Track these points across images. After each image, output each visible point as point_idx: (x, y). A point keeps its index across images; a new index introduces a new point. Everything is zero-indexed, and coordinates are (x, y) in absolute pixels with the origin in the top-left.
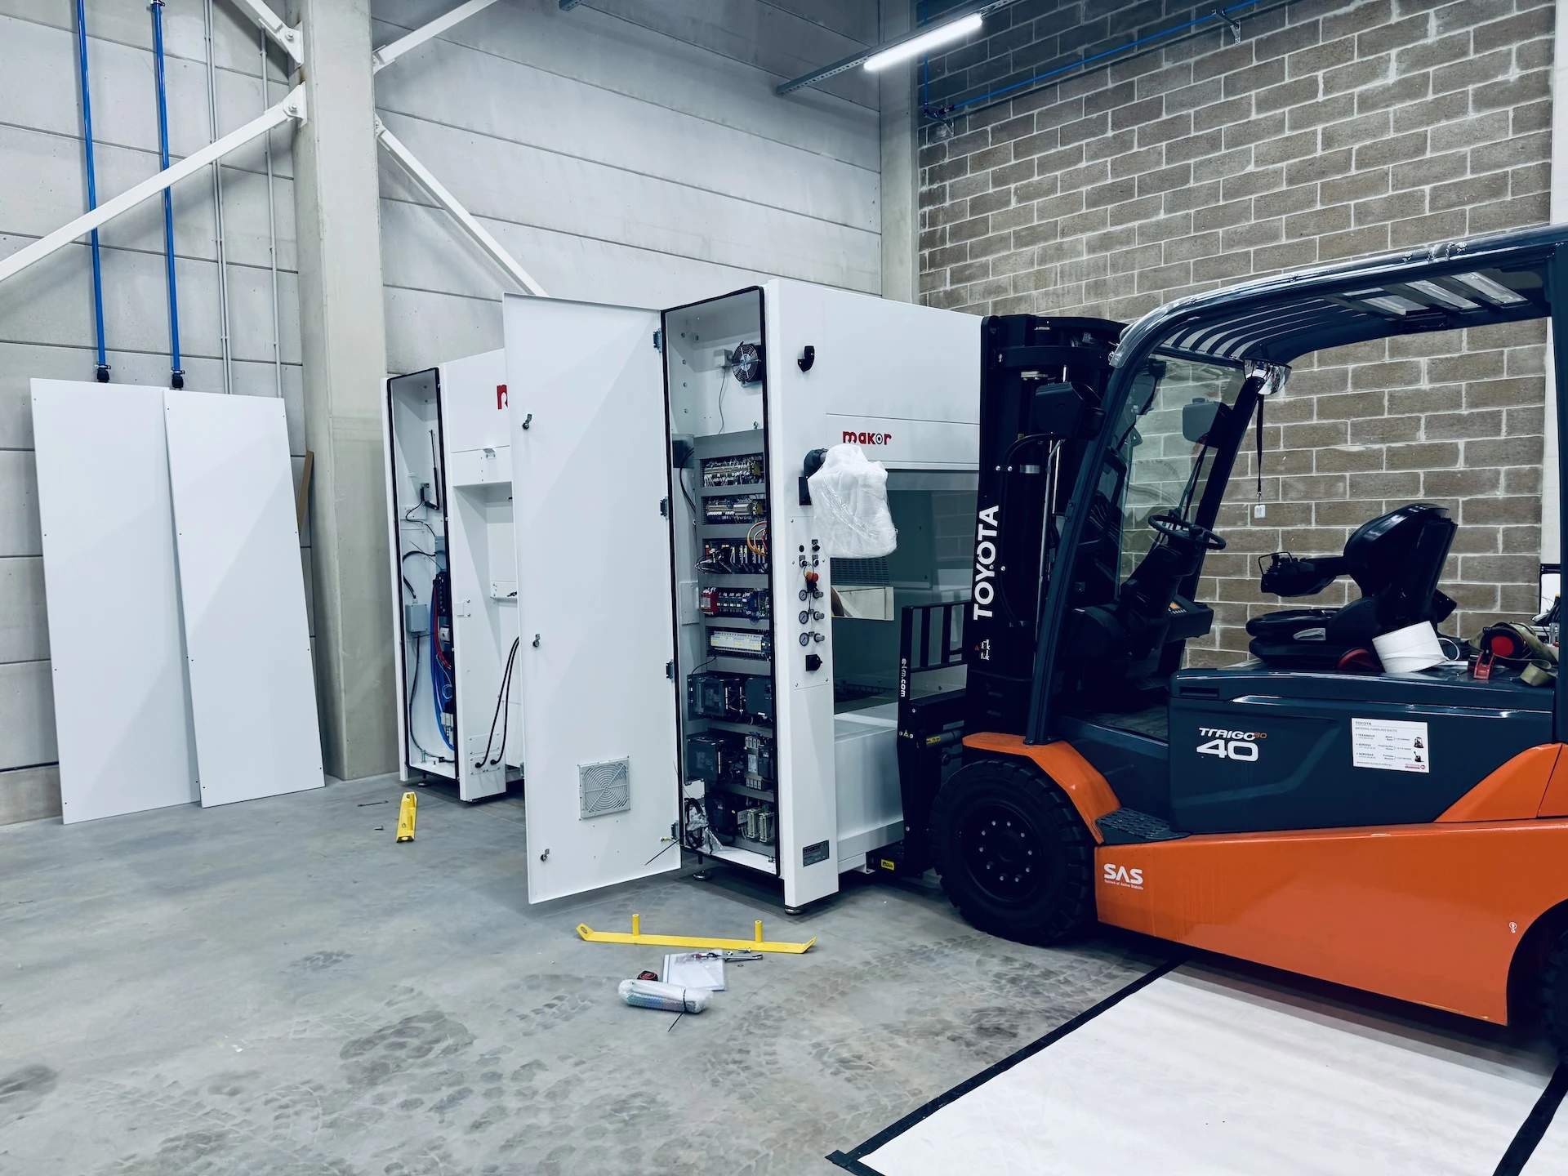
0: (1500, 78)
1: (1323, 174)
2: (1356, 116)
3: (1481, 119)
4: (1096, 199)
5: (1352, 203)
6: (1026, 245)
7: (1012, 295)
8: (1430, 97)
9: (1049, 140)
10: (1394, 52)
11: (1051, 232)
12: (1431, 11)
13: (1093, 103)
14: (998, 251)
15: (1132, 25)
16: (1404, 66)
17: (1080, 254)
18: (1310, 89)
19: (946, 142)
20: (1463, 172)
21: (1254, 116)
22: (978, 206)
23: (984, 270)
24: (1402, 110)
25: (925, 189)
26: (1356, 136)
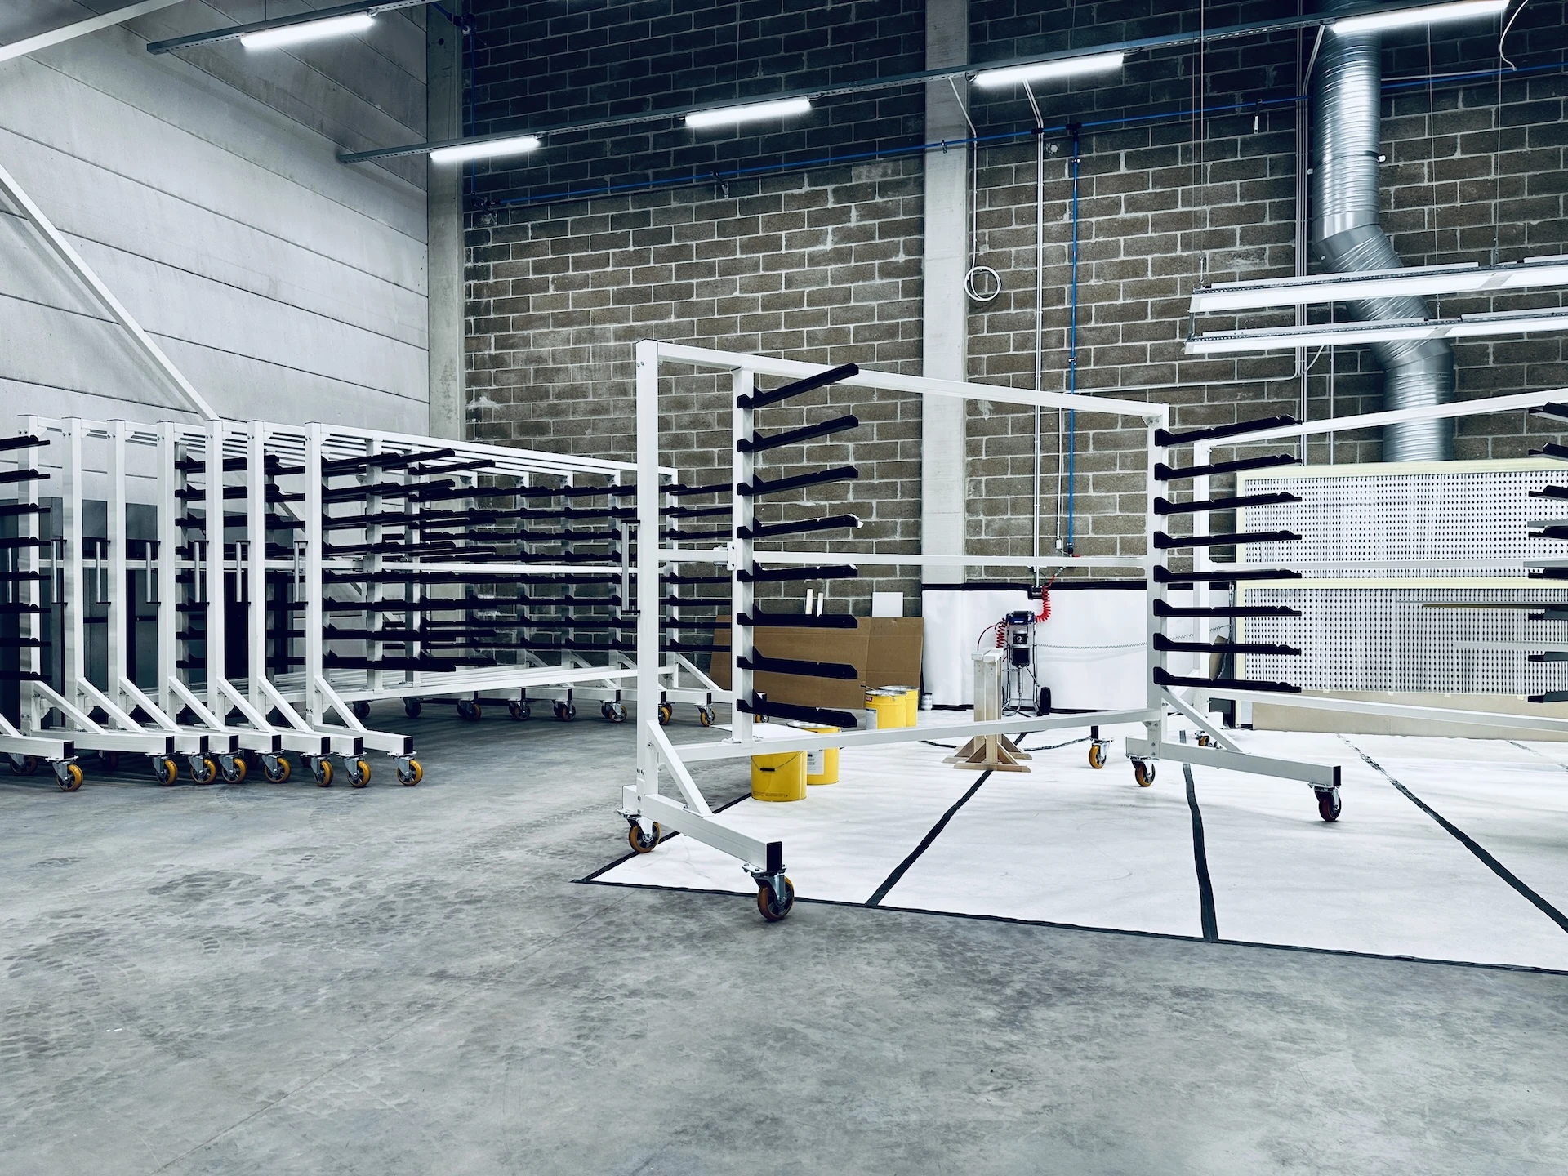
0: (893, 259)
1: (786, 306)
2: (807, 269)
3: (883, 284)
4: (621, 298)
5: (805, 330)
6: (563, 326)
7: (551, 366)
8: (853, 264)
9: (581, 244)
10: (830, 228)
11: (583, 319)
12: (853, 204)
13: (618, 221)
14: (538, 328)
15: (647, 168)
16: (836, 239)
17: (608, 340)
18: (775, 243)
19: (490, 229)
20: (873, 320)
21: (738, 256)
22: (519, 287)
23: (526, 342)
24: (836, 270)
25: (470, 265)
26: (807, 282)
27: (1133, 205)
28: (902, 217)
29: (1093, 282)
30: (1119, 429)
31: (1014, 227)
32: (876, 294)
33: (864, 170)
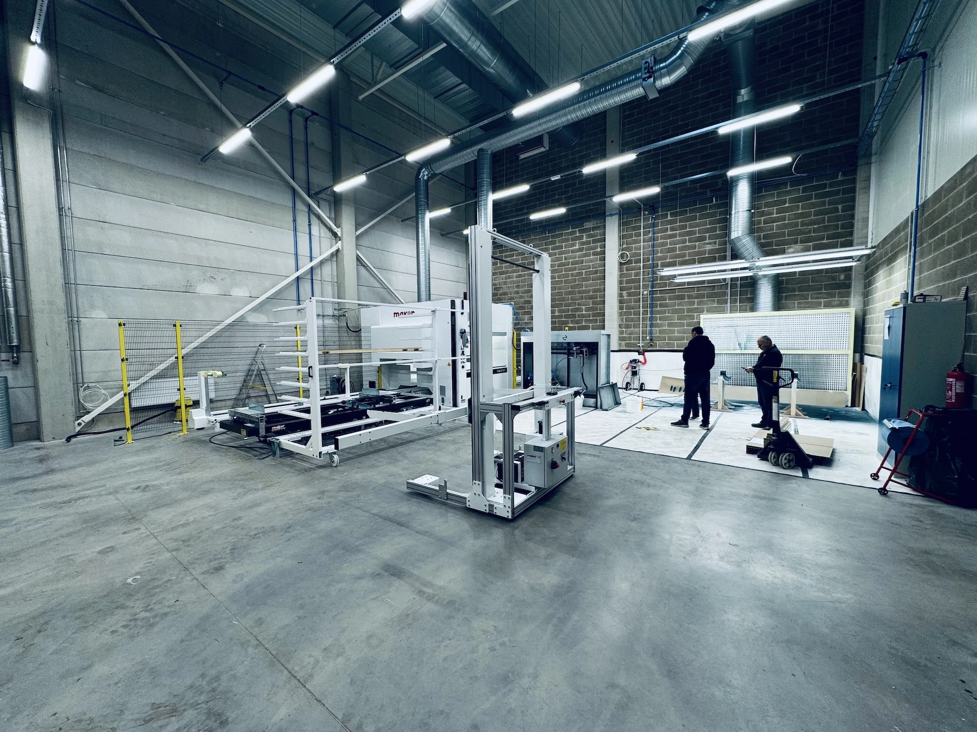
0: (596, 250)
2: (570, 254)
3: (593, 258)
8: (584, 252)
10: (577, 242)
12: (584, 234)
16: (579, 245)
18: (562, 247)
20: (590, 269)
24: (579, 254)
26: (571, 258)
27: (672, 229)
28: (599, 237)
29: (659, 255)
30: (667, 301)
31: (634, 238)
32: (591, 261)
33: (587, 223)
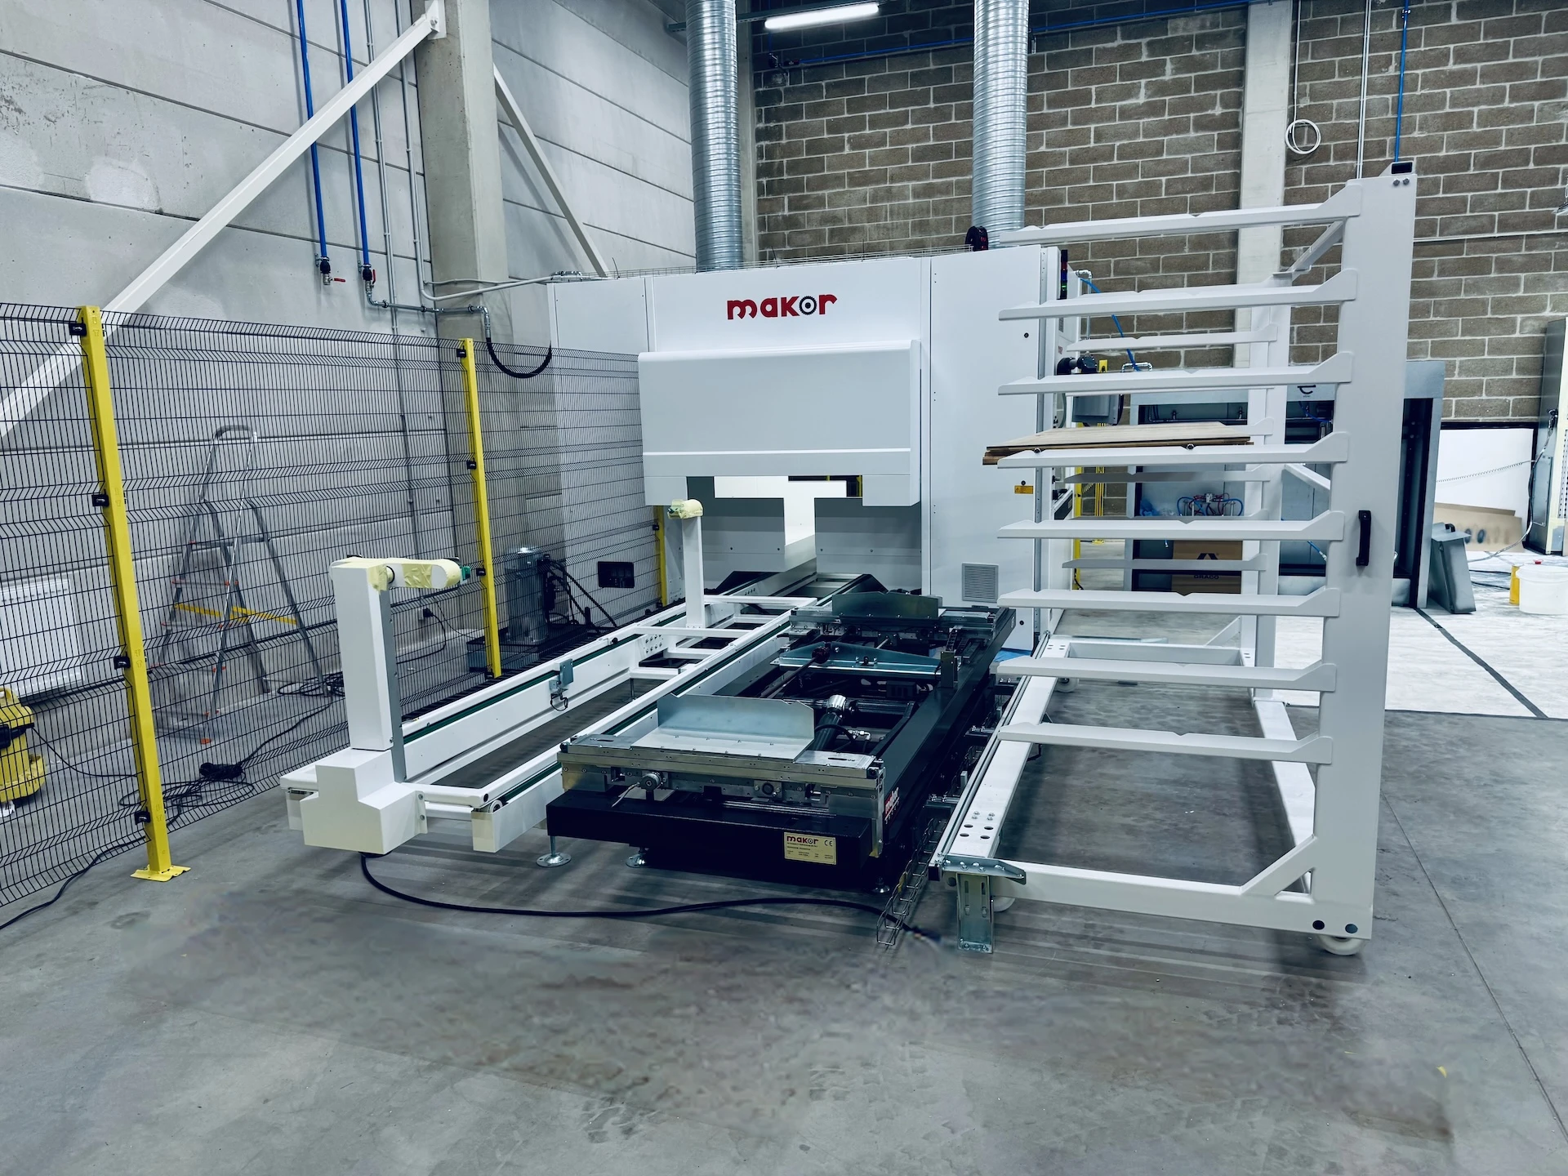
0: (1210, 112)
1: (1095, 160)
2: (1117, 123)
3: (1198, 137)
4: (920, 155)
5: (1115, 183)
6: (860, 185)
7: (847, 225)
8: (1166, 117)
9: (879, 102)
10: (1143, 82)
11: (881, 177)
12: (1168, 58)
13: (917, 78)
14: (833, 188)
15: (949, 23)
16: (1149, 93)
17: (907, 198)
18: (1085, 98)
19: (782, 89)
20: (1186, 172)
21: (1045, 111)
22: (813, 147)
23: (820, 202)
24: (1149, 123)
25: (761, 125)
26: (1118, 135)
27: (1461, 57)
28: (1219, 70)
29: (1416, 134)
30: (1435, 278)
31: (1336, 79)
32: (1190, 147)
33: (1181, 22)
